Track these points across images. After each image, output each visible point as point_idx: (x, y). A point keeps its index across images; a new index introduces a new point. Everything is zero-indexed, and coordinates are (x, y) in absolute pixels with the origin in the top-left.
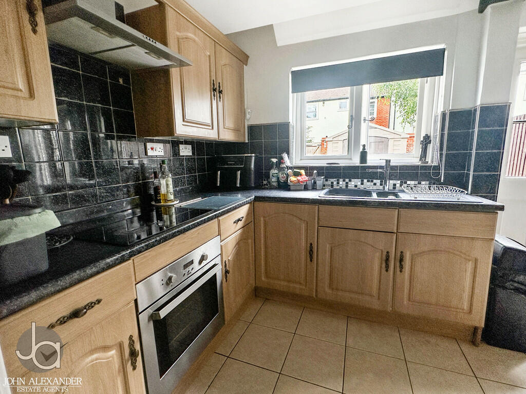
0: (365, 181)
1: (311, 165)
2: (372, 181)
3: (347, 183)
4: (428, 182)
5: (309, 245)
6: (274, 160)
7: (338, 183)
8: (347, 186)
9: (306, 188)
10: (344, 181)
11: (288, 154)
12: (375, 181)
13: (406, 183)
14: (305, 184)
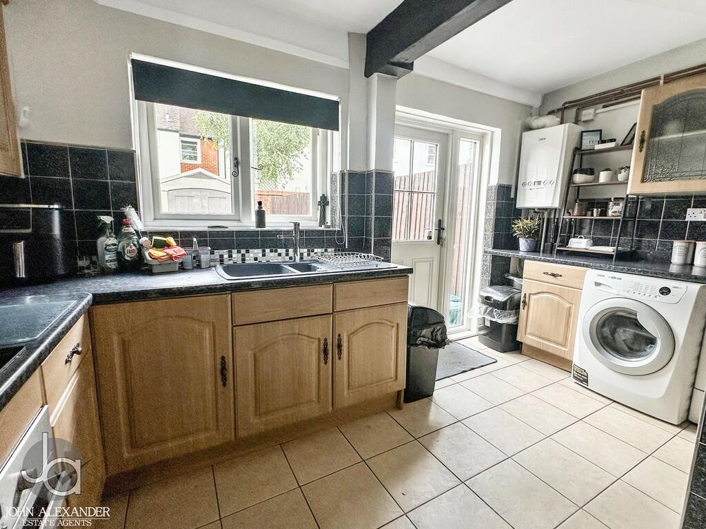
0: (268, 251)
1: (183, 229)
2: (276, 251)
3: (243, 255)
4: (333, 249)
5: (219, 361)
6: (108, 219)
7: (230, 256)
8: (243, 260)
9: (182, 269)
10: (239, 252)
11: (137, 208)
12: (279, 251)
13: (313, 251)
14: (180, 260)
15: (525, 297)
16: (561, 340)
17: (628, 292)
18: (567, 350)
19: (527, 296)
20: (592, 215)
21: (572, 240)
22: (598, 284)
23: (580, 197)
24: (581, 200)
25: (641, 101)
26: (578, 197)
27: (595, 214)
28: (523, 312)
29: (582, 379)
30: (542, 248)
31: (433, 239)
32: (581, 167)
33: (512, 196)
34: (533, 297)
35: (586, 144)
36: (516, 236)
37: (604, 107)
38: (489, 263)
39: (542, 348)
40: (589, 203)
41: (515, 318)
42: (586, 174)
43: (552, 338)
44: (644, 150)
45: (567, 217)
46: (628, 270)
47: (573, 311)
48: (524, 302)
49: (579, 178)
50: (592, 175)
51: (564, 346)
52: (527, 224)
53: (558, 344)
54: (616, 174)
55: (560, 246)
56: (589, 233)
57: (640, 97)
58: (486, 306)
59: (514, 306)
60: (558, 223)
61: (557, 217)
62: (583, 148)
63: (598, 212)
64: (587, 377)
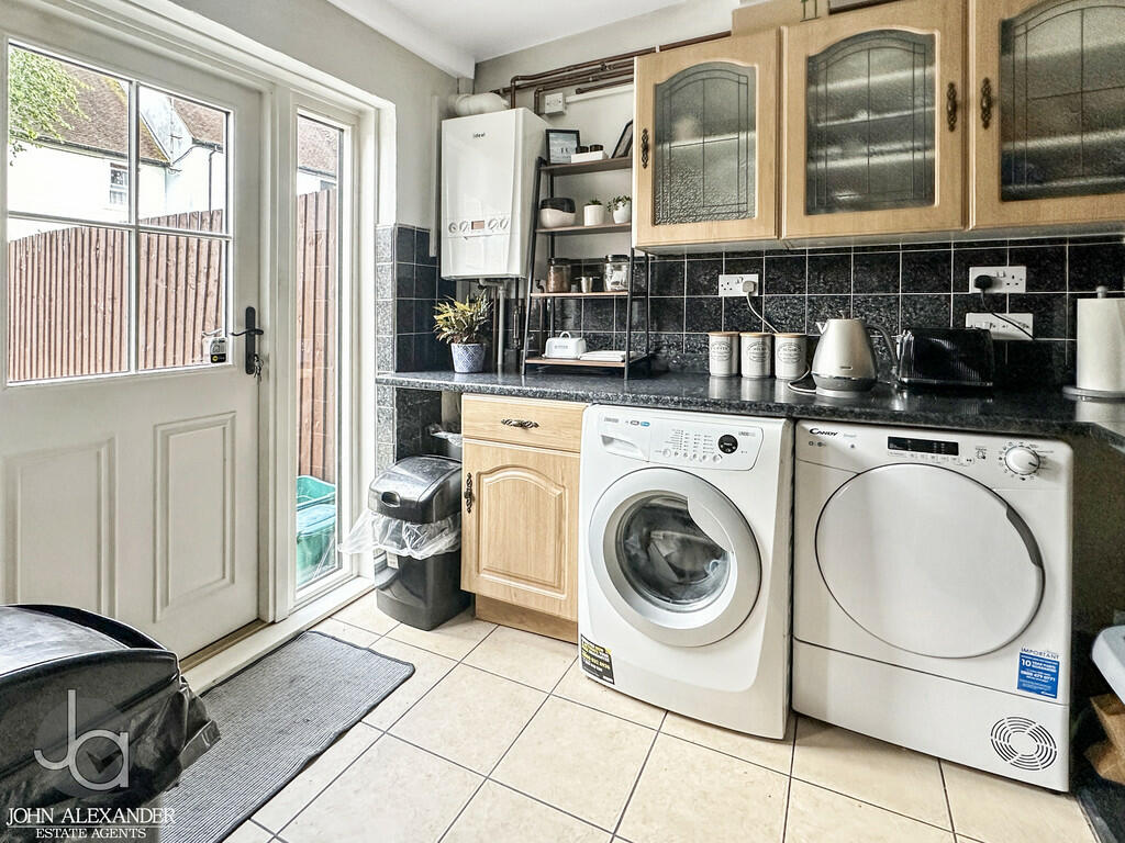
15: (470, 483)
16: (550, 578)
17: (665, 452)
18: (564, 597)
19: (474, 479)
20: (580, 290)
21: (552, 342)
22: (607, 440)
23: (557, 256)
24: (559, 261)
25: (634, 86)
26: (553, 255)
27: (584, 290)
28: (468, 519)
29: (602, 670)
30: (500, 362)
31: (230, 361)
32: (552, 196)
33: (432, 253)
34: (486, 480)
35: (557, 155)
36: (445, 339)
37: (579, 92)
38: (391, 408)
39: (515, 601)
40: (573, 268)
41: (454, 535)
42: (562, 210)
43: (532, 575)
44: (650, 163)
45: (537, 294)
46: (657, 401)
47: (566, 503)
48: (469, 495)
49: (551, 217)
50: (573, 212)
51: (558, 587)
52: (463, 312)
53: (544, 585)
54: (609, 209)
55: (530, 356)
56: (577, 325)
57: (632, 80)
58: (386, 518)
59: (447, 507)
60: (524, 307)
61: (521, 296)
62: (553, 160)
63: (588, 284)
64: (610, 664)
